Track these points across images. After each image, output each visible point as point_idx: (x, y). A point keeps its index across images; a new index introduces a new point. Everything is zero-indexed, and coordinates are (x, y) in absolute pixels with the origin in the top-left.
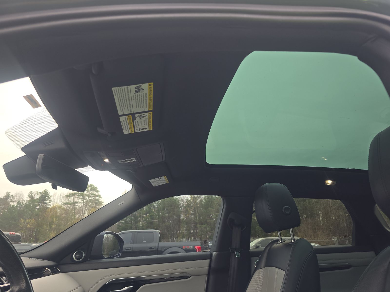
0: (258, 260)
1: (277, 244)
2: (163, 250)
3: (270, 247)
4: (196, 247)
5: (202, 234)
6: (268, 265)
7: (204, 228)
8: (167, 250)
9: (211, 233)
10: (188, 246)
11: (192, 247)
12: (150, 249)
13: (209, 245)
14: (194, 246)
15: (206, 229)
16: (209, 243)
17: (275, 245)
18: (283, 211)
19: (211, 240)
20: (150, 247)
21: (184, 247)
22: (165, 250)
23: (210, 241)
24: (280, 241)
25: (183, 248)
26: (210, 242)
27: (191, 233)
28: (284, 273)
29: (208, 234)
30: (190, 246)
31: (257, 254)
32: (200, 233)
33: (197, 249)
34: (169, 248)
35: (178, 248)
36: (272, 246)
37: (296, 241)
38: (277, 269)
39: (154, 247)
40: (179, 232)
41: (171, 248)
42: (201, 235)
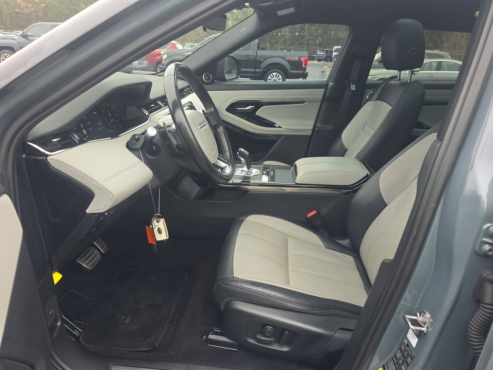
0: (372, 92)
1: (394, 81)
2: (262, 60)
3: (387, 83)
4: (302, 59)
5: (311, 40)
6: (379, 99)
7: (314, 30)
8: (267, 60)
9: (322, 38)
10: (292, 56)
11: (297, 58)
12: (247, 58)
13: (317, 54)
14: (300, 58)
15: (317, 32)
16: (318, 52)
17: (392, 82)
18: (409, 52)
19: (321, 48)
20: (247, 56)
21: (288, 58)
22: (265, 60)
23: (319, 48)
24: (398, 79)
25: (286, 59)
26: (320, 50)
27: (295, 36)
28: (390, 108)
29: (318, 39)
30: (295, 58)
31: (374, 86)
32: (307, 37)
33: (304, 61)
34: (269, 58)
35: (280, 58)
36: (389, 81)
37: (411, 82)
38: (385, 104)
39: (251, 56)
40: (280, 34)
41: (271, 58)
42: (309, 40)
